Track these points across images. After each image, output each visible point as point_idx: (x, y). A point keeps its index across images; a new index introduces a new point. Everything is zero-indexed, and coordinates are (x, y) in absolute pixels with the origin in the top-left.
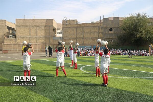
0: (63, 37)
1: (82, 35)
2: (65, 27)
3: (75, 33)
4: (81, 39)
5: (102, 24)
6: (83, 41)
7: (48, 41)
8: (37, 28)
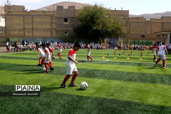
0: (6, 27)
1: (31, 26)
2: (8, 15)
3: (22, 23)
4: (30, 31)
5: (56, 14)
6: (33, 33)
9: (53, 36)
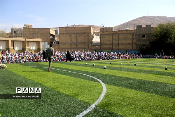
0: (100, 43)
1: (118, 41)
2: (102, 34)
3: (112, 39)
4: (117, 45)
5: (136, 32)
6: (119, 46)
7: (87, 47)
8: (77, 35)
9: (134, 48)
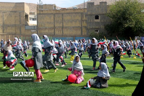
0: (37, 26)
1: (61, 24)
2: (40, 14)
3: (53, 21)
4: (61, 29)
5: (86, 11)
6: (63, 32)
7: (18, 32)
8: (4, 13)
9: (83, 34)
